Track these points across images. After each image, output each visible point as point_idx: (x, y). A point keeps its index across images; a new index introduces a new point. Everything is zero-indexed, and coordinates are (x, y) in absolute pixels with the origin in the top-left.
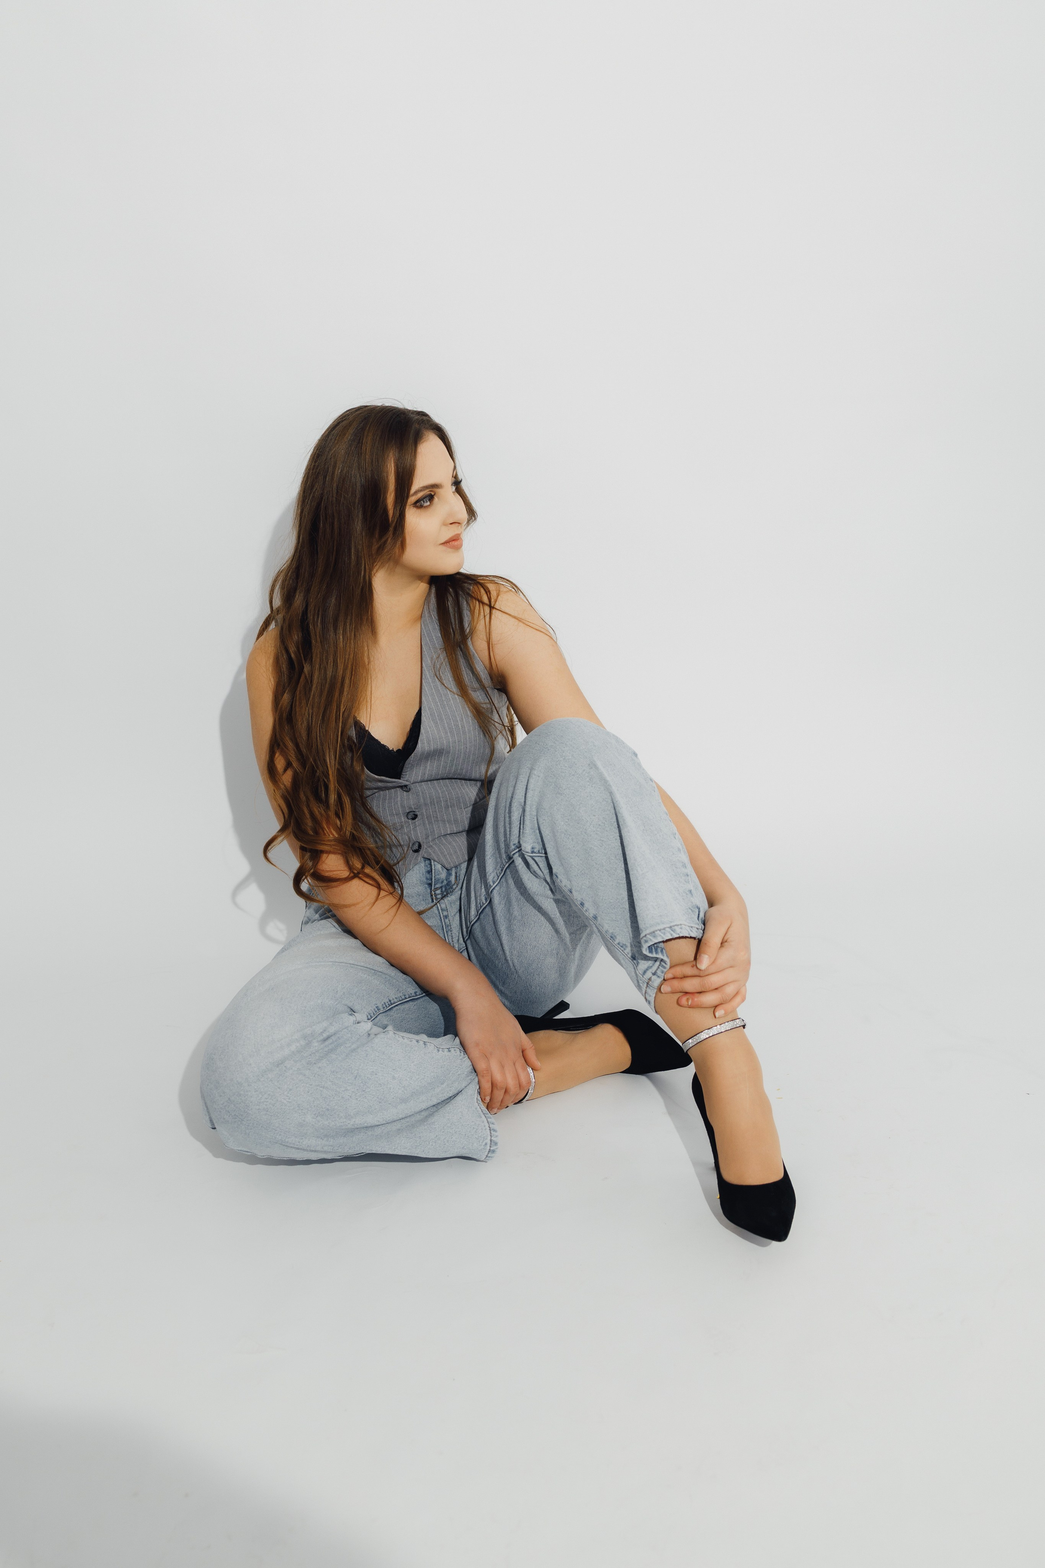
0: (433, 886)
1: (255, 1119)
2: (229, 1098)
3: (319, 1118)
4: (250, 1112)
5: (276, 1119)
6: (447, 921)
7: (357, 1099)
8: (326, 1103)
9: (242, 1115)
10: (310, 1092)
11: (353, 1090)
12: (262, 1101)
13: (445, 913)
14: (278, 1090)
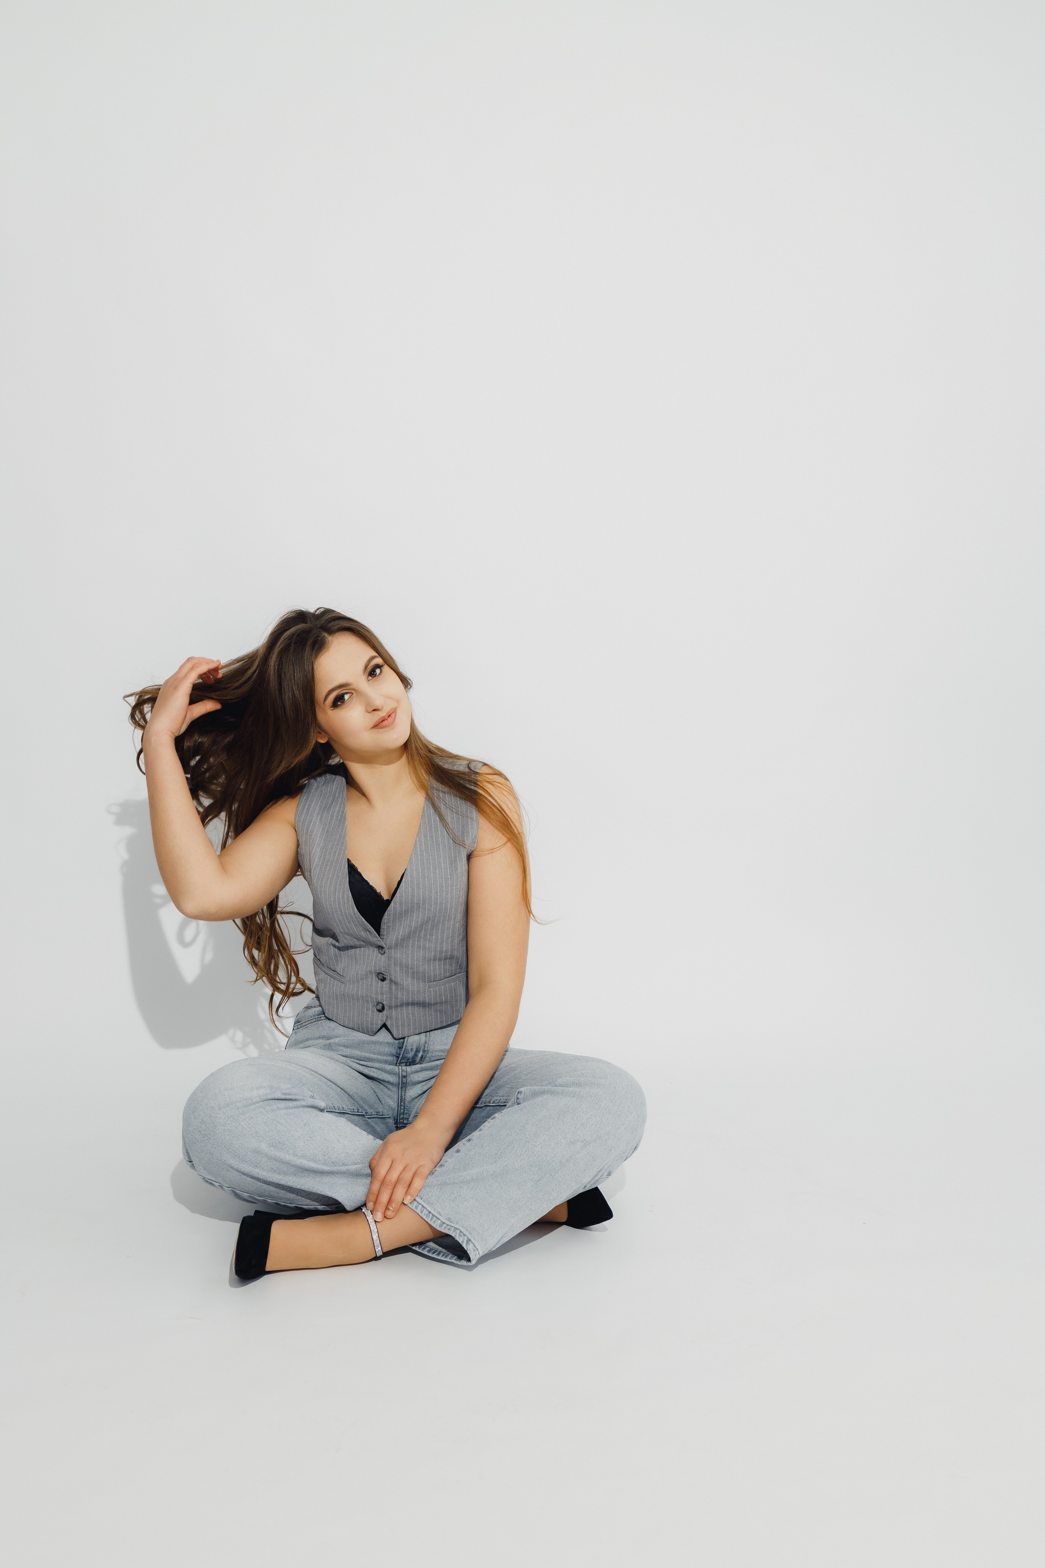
0: (400, 1059)
1: (220, 1138)
2: (202, 1120)
3: (271, 1148)
4: (217, 1132)
5: (237, 1141)
6: (404, 1080)
7: (304, 1142)
8: (279, 1136)
9: (210, 1134)
10: (267, 1123)
11: (302, 1133)
12: (228, 1122)
13: (404, 1074)
14: (242, 1116)
